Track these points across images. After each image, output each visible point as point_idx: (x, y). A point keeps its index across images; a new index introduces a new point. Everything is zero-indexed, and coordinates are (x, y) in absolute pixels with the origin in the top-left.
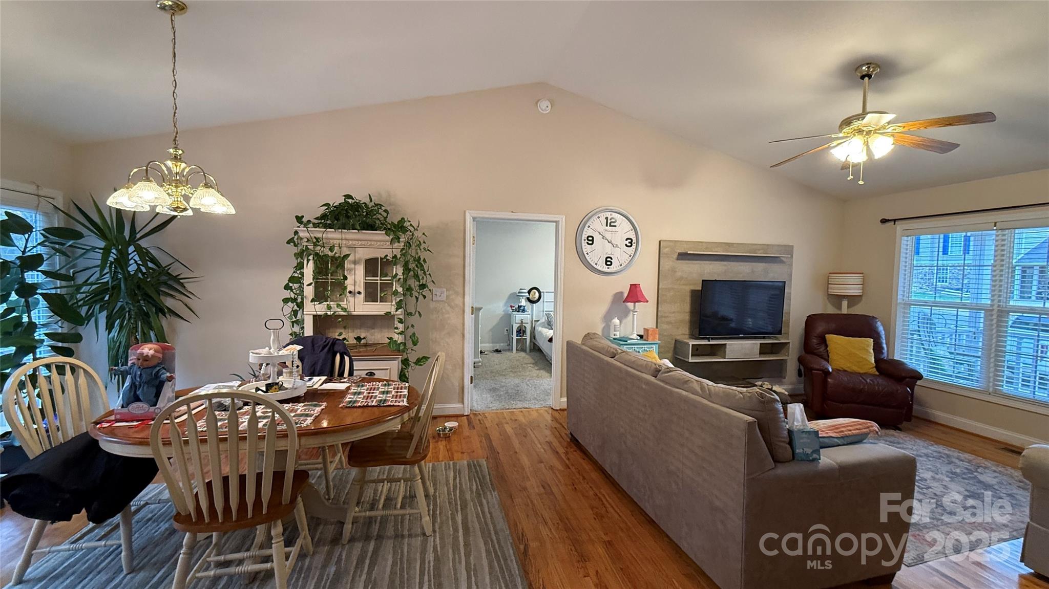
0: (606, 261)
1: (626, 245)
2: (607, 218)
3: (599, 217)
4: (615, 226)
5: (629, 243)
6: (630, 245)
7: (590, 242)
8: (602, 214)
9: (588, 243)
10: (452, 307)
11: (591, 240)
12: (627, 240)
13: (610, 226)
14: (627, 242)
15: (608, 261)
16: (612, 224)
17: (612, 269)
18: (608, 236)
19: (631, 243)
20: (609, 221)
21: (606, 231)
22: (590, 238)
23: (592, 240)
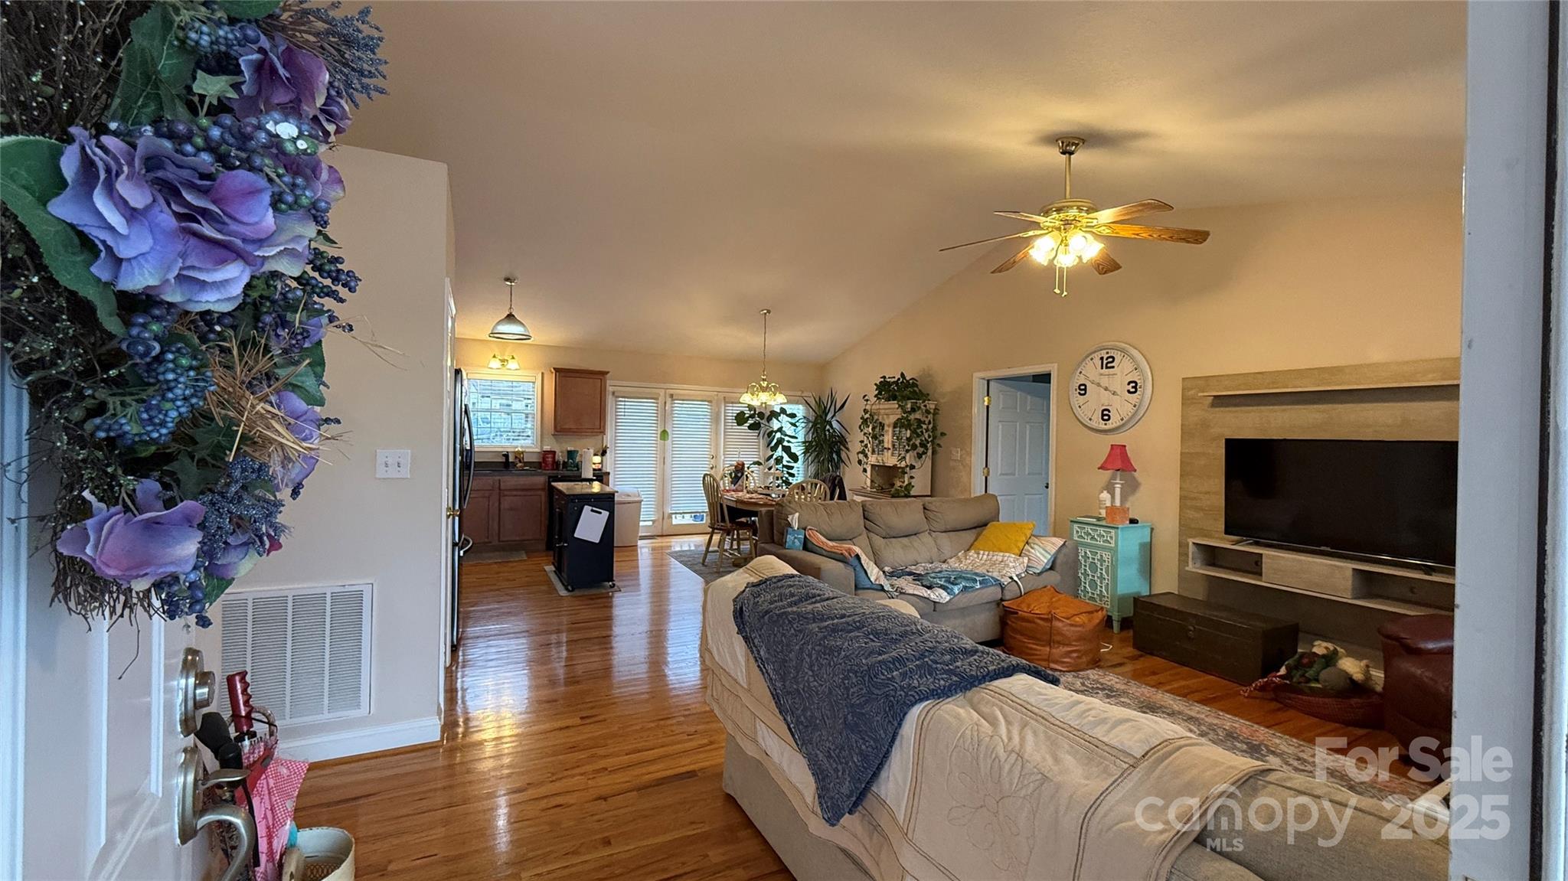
0: (1103, 415)
1: (1129, 392)
2: (1102, 358)
3: (1092, 359)
4: (1113, 367)
5: (1133, 387)
6: (1133, 390)
7: (1083, 392)
8: (1095, 355)
9: (1080, 393)
10: (964, 467)
11: (1083, 389)
12: (1129, 384)
13: (1107, 368)
14: (1130, 387)
15: (1105, 415)
16: (1109, 365)
17: (1110, 425)
18: (1104, 382)
19: (1135, 387)
20: (1105, 362)
21: (1101, 375)
22: (1083, 387)
23: (1085, 390)
